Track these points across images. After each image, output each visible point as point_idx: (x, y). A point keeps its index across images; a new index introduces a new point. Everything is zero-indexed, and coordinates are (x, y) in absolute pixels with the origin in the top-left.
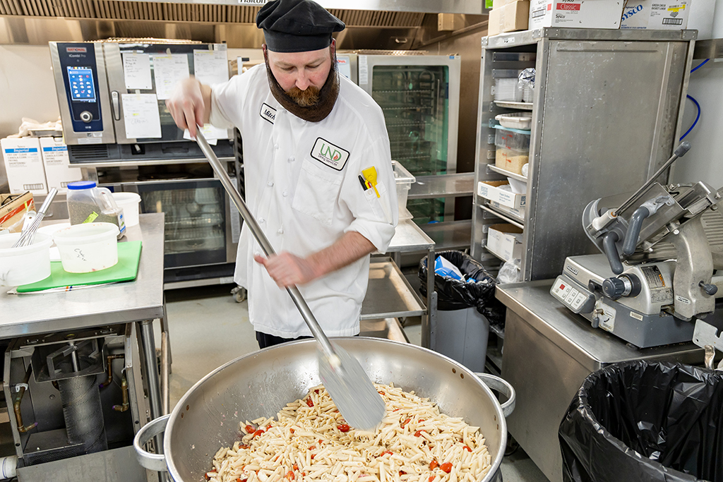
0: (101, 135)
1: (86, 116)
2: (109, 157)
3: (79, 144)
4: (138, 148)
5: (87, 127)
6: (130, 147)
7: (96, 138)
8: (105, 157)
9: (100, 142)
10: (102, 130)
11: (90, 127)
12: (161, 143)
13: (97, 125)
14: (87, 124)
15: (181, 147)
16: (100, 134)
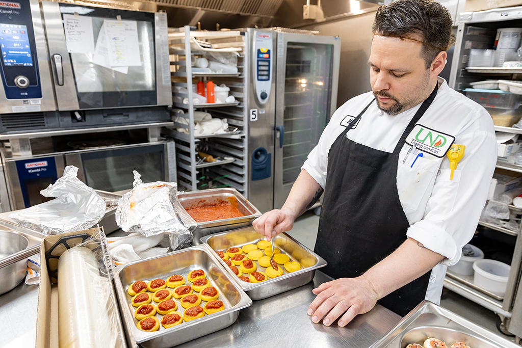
0: (40, 103)
1: (21, 80)
2: (46, 126)
3: (14, 112)
4: (78, 116)
5: (22, 94)
6: (70, 113)
7: (34, 105)
8: (42, 126)
9: (39, 110)
10: (40, 96)
11: (26, 94)
12: (102, 110)
13: (35, 91)
14: (24, 90)
15: (122, 114)
16: (39, 101)
